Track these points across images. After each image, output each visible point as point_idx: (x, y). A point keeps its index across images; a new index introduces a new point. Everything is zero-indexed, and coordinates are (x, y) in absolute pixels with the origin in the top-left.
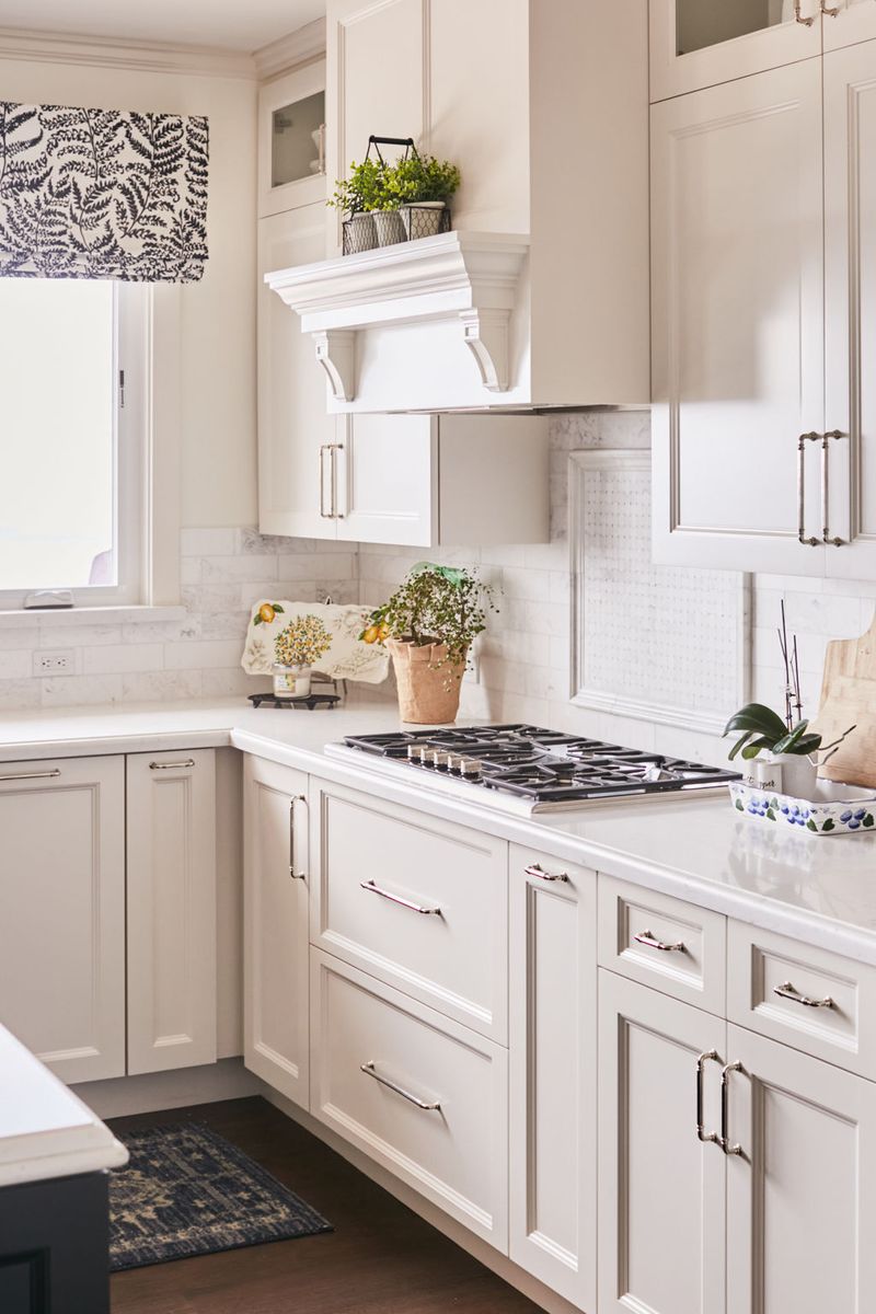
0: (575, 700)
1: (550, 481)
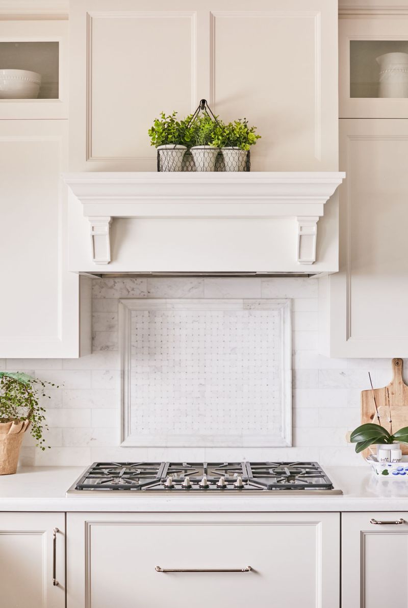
0: (124, 444)
1: (92, 316)
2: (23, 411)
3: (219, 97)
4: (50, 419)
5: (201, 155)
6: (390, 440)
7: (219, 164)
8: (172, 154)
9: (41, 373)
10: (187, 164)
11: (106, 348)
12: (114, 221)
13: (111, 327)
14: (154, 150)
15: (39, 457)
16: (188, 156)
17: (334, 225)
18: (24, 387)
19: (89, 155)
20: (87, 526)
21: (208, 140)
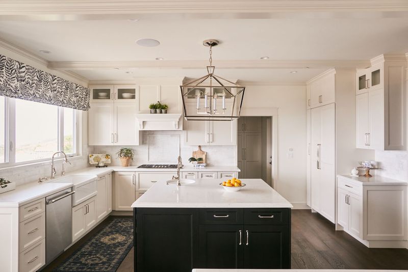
2: (130, 155)
3: (162, 100)
4: (134, 157)
5: (158, 110)
6: (196, 160)
7: (161, 112)
8: (153, 111)
9: (133, 148)
10: (156, 112)
11: (145, 144)
12: (144, 122)
13: (146, 140)
14: (150, 109)
15: (133, 164)
16: (156, 111)
17: (181, 122)
18: (130, 151)
19: (139, 110)
20: (139, 174)
21: (159, 108)
